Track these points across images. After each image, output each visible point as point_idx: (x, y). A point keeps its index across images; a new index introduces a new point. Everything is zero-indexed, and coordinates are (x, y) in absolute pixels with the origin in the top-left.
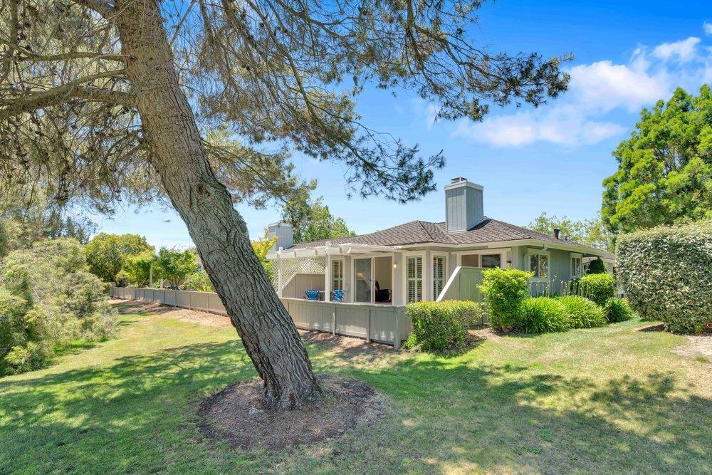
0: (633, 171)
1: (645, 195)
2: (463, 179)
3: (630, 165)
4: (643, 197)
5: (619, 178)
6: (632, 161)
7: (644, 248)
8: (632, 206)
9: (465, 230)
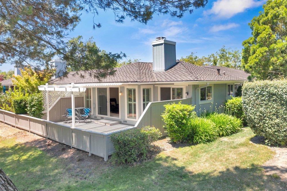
0: (258, 39)
1: (262, 53)
2: (163, 38)
3: (257, 34)
4: (261, 55)
5: (251, 41)
6: (259, 32)
7: (256, 94)
8: (255, 60)
9: (164, 70)
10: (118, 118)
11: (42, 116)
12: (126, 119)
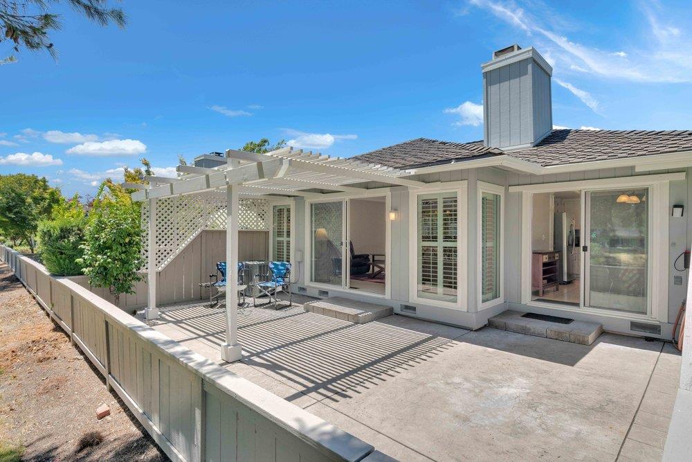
9: (529, 145)
10: (380, 296)
11: (133, 282)
12: (414, 298)
